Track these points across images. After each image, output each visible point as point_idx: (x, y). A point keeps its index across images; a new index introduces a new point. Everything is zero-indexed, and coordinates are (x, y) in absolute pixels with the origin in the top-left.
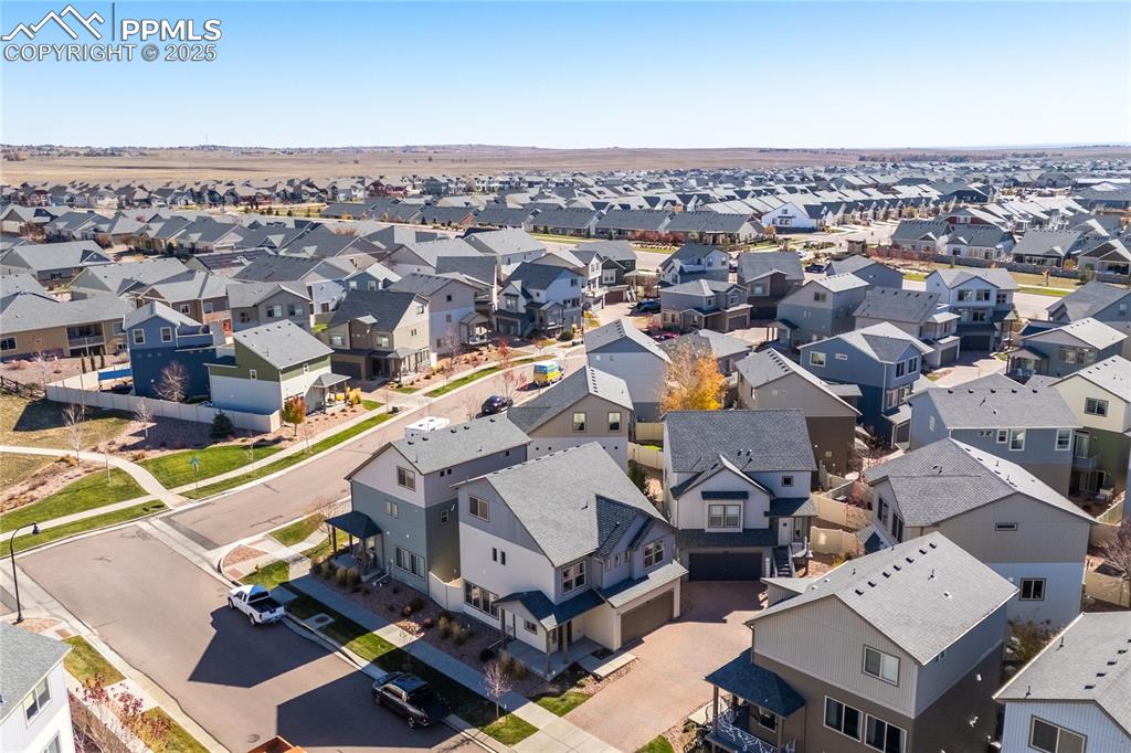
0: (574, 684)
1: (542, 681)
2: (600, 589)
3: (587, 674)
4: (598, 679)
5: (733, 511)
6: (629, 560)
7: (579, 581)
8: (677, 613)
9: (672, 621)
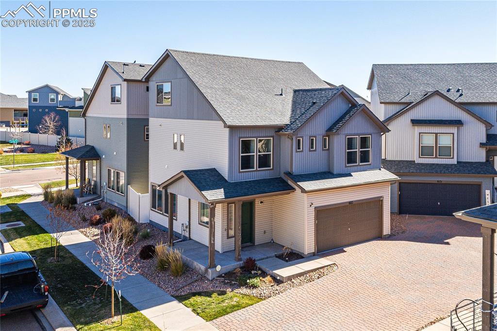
0: (243, 284)
1: (203, 277)
2: (289, 174)
3: (264, 274)
4: (278, 281)
5: (445, 141)
6: (328, 149)
7: (264, 161)
8: (387, 230)
9: (380, 237)
